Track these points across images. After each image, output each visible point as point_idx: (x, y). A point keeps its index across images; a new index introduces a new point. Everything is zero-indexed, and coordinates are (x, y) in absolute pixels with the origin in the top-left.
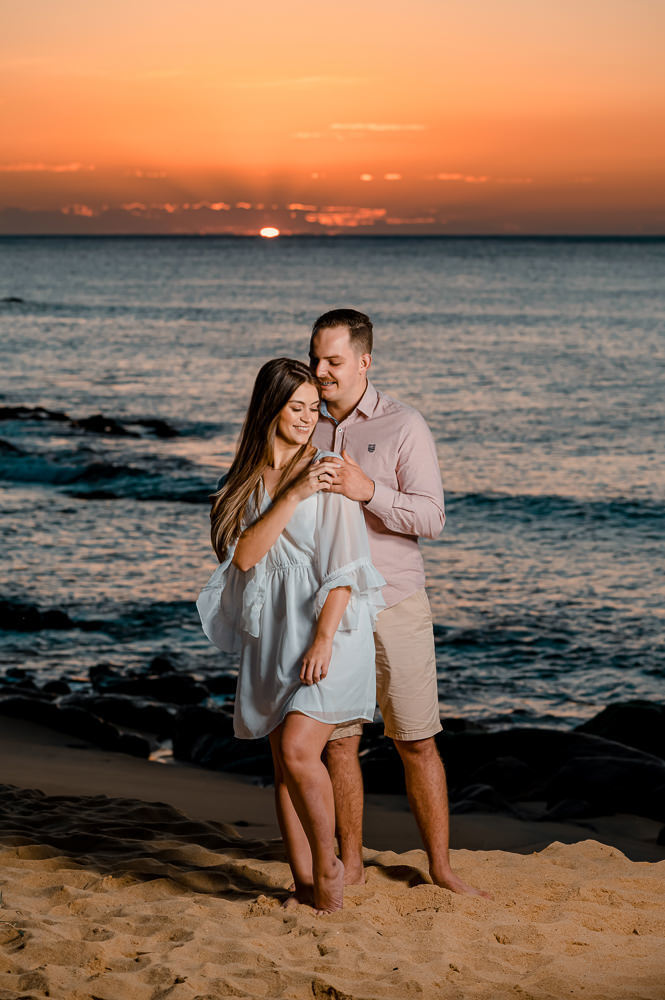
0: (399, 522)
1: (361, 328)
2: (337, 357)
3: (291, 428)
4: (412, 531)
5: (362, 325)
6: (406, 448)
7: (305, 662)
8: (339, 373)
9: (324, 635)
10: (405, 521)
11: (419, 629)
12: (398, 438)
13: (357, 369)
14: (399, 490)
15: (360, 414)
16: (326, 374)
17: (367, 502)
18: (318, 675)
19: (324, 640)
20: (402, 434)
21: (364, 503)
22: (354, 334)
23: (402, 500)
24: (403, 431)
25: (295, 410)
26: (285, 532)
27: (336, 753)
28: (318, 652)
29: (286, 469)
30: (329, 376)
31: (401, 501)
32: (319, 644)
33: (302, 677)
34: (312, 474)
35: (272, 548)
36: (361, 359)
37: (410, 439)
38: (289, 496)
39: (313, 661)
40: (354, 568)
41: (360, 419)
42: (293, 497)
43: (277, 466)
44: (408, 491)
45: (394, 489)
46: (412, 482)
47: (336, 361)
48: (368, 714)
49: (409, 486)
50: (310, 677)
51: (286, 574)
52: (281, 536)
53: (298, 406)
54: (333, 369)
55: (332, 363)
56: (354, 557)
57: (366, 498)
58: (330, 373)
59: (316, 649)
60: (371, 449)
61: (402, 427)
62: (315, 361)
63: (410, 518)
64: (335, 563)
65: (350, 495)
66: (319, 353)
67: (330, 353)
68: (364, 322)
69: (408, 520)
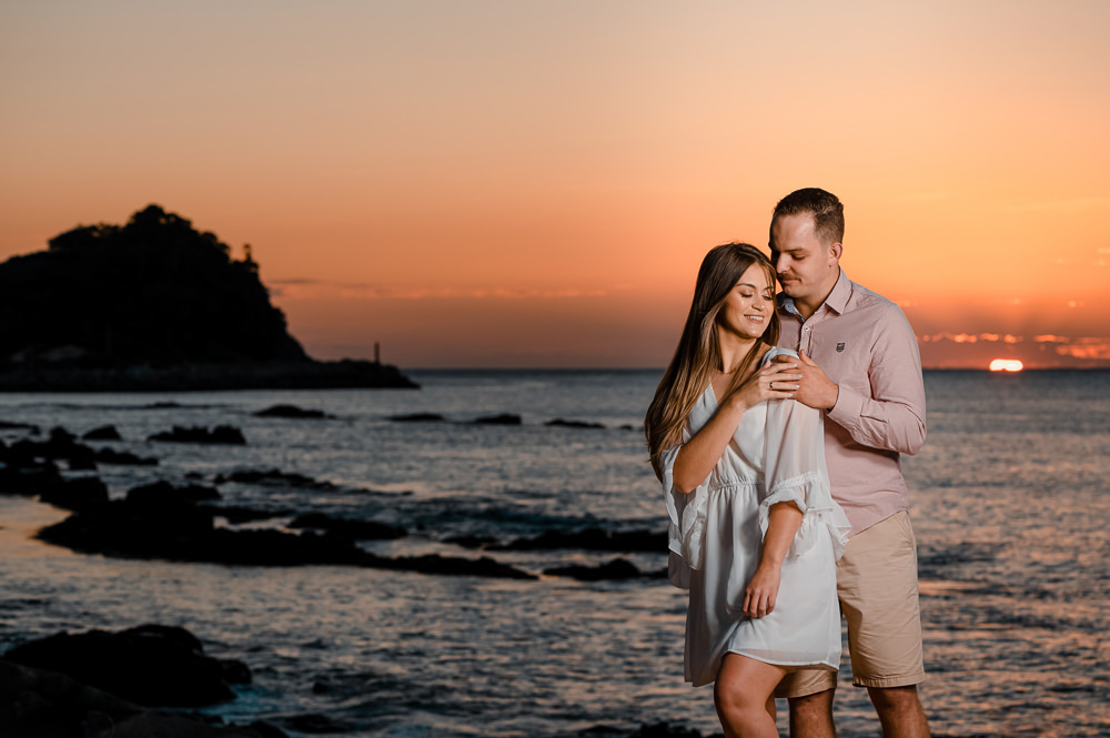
0: (869, 434)
1: (829, 213)
2: (800, 250)
3: (742, 318)
4: (886, 445)
5: (831, 208)
6: (881, 346)
7: (749, 592)
8: (805, 268)
9: (772, 560)
10: (876, 433)
11: (896, 555)
12: (870, 335)
13: (826, 260)
14: (873, 397)
15: (830, 310)
16: (787, 269)
17: (830, 410)
18: (764, 607)
19: (771, 565)
20: (875, 330)
21: (826, 412)
22: (821, 221)
23: (874, 408)
24: (877, 325)
25: (744, 296)
26: (733, 442)
27: (804, 710)
28: (764, 580)
29: (736, 372)
30: (791, 273)
31: (871, 408)
32: (765, 569)
33: (746, 610)
34: (762, 379)
35: (719, 463)
36: (830, 248)
37: (885, 336)
38: (733, 403)
39: (758, 591)
40: (803, 482)
41: (829, 316)
42: (739, 404)
43: (727, 369)
44: (882, 397)
45: (864, 395)
46: (887, 386)
47: (799, 255)
48: (831, 660)
49: (884, 390)
50: (754, 611)
51: (734, 493)
52: (728, 447)
53: (748, 291)
54: (796, 264)
55: (794, 257)
56: (803, 471)
57: (828, 405)
58: (792, 269)
59: (762, 576)
60: (840, 348)
61: (875, 322)
62: (776, 254)
63: (882, 428)
64: (780, 474)
65: (807, 401)
66: (781, 244)
67: (792, 246)
68: (833, 204)
69: (880, 432)
